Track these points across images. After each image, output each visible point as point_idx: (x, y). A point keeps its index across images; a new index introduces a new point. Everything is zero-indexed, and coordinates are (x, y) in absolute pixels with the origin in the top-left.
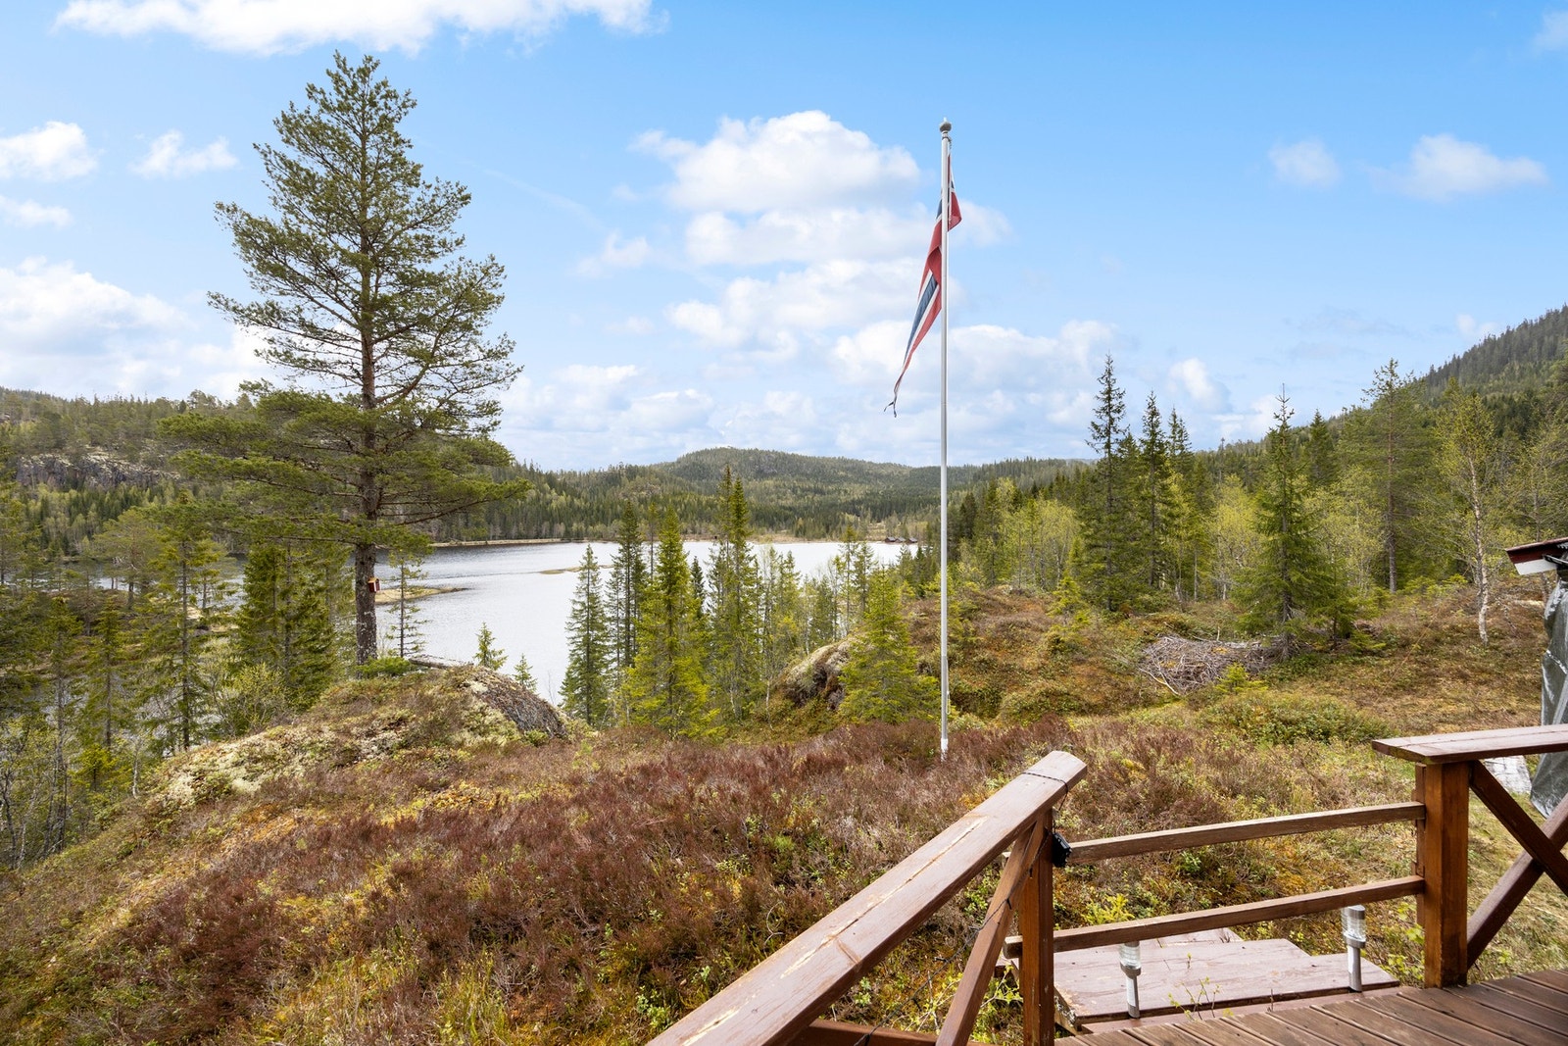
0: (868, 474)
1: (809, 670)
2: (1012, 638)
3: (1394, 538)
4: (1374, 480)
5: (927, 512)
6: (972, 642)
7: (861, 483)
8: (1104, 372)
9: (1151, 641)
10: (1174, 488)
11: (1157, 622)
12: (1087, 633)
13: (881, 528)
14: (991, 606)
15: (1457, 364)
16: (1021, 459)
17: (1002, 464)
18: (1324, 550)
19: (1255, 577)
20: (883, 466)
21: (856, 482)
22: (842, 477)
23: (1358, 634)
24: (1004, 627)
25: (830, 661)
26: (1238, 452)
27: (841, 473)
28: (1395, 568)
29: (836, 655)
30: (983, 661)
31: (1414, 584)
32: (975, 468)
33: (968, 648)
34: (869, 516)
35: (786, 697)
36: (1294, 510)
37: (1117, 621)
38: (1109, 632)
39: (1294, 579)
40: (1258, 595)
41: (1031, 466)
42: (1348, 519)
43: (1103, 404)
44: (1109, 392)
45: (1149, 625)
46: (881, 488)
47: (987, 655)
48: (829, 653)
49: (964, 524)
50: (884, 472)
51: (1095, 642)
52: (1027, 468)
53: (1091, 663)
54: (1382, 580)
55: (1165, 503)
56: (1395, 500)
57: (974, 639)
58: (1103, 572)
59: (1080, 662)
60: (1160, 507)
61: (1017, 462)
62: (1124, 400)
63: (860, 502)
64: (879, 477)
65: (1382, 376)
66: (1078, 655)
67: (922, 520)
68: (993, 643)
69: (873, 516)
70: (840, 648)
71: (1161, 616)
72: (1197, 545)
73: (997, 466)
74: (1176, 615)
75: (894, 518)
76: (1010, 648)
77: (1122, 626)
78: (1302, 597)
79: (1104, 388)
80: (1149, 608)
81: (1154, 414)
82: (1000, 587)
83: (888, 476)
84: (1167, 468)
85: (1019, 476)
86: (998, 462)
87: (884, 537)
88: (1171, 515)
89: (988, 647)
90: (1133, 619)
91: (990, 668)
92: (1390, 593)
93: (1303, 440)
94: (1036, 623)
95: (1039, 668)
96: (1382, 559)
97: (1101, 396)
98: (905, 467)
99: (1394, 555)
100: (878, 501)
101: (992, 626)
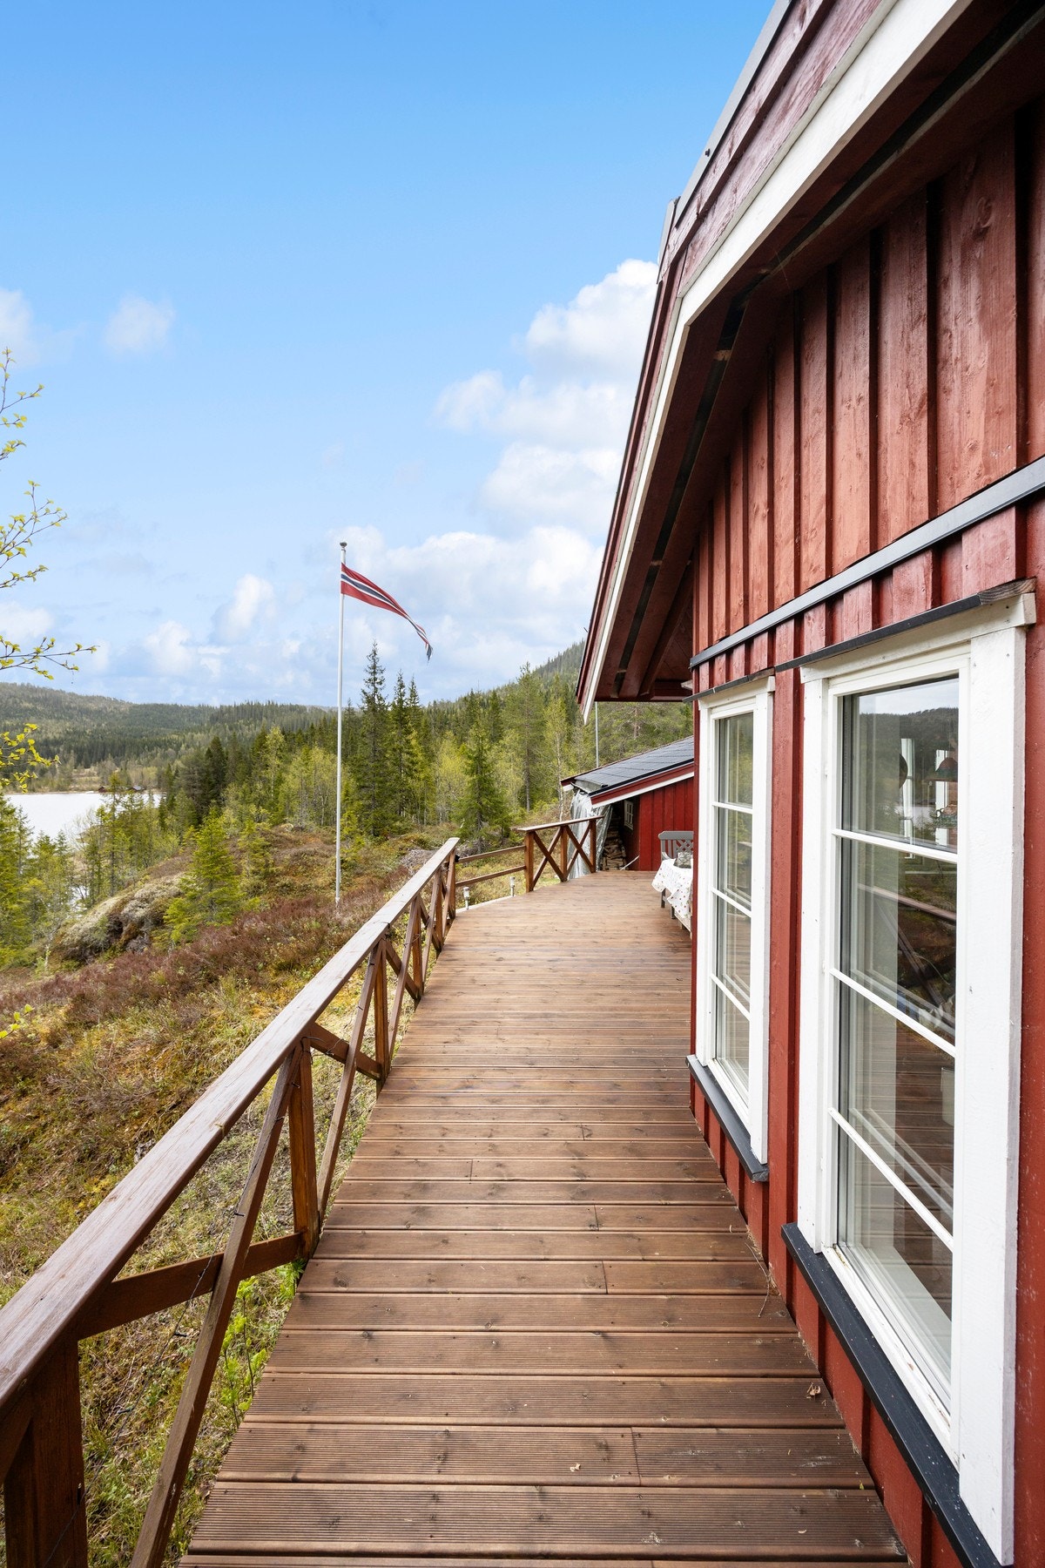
0: (69, 708)
1: (103, 923)
2: (305, 864)
3: (529, 778)
4: (520, 739)
5: (153, 756)
6: (272, 872)
7: (58, 719)
8: (371, 652)
9: (404, 854)
10: (413, 742)
11: (407, 840)
12: (361, 854)
13: (90, 775)
14: (278, 843)
15: (560, 658)
16: (263, 702)
17: (242, 706)
18: (496, 785)
19: (464, 803)
20: (91, 699)
21: (51, 717)
22: (27, 709)
23: (512, 834)
24: (297, 856)
25: (126, 910)
26: (442, 709)
27: (27, 705)
28: (530, 796)
29: (133, 903)
30: (285, 885)
31: (537, 804)
32: (210, 709)
33: (269, 877)
34: (72, 760)
35: (66, 958)
36: (483, 760)
37: (380, 843)
38: (375, 851)
39: (484, 803)
40: (465, 815)
41: (272, 711)
42: (508, 765)
43: (370, 676)
44: (374, 667)
45: (402, 843)
46: (89, 726)
47: (287, 880)
48: (124, 903)
49: (211, 770)
50: (93, 706)
51: (367, 859)
52: (269, 712)
53: (368, 875)
54: (523, 804)
55: (408, 753)
56: (529, 752)
57: (274, 869)
58: (369, 807)
59: (359, 875)
60: (405, 756)
61: (258, 706)
62: (385, 675)
63: (57, 743)
64: (87, 712)
65: (523, 671)
66: (358, 870)
67: (148, 764)
68: (291, 870)
69: (79, 761)
70: (137, 895)
71: (409, 835)
72: (426, 784)
73: (237, 708)
74: (417, 834)
75: (109, 763)
76: (304, 872)
77: (384, 846)
78: (487, 814)
79: (371, 664)
80: (401, 832)
81: (402, 686)
82: (283, 826)
83: (99, 712)
84: (410, 728)
85: (261, 720)
86: (238, 704)
87: (98, 786)
88: (413, 763)
89: (287, 874)
90: (391, 840)
91: (291, 890)
92: (527, 812)
93: (482, 704)
94: (321, 851)
95: (331, 884)
96: (523, 791)
97: (368, 670)
98: (122, 703)
99: (529, 787)
100: (85, 742)
101: (288, 857)
